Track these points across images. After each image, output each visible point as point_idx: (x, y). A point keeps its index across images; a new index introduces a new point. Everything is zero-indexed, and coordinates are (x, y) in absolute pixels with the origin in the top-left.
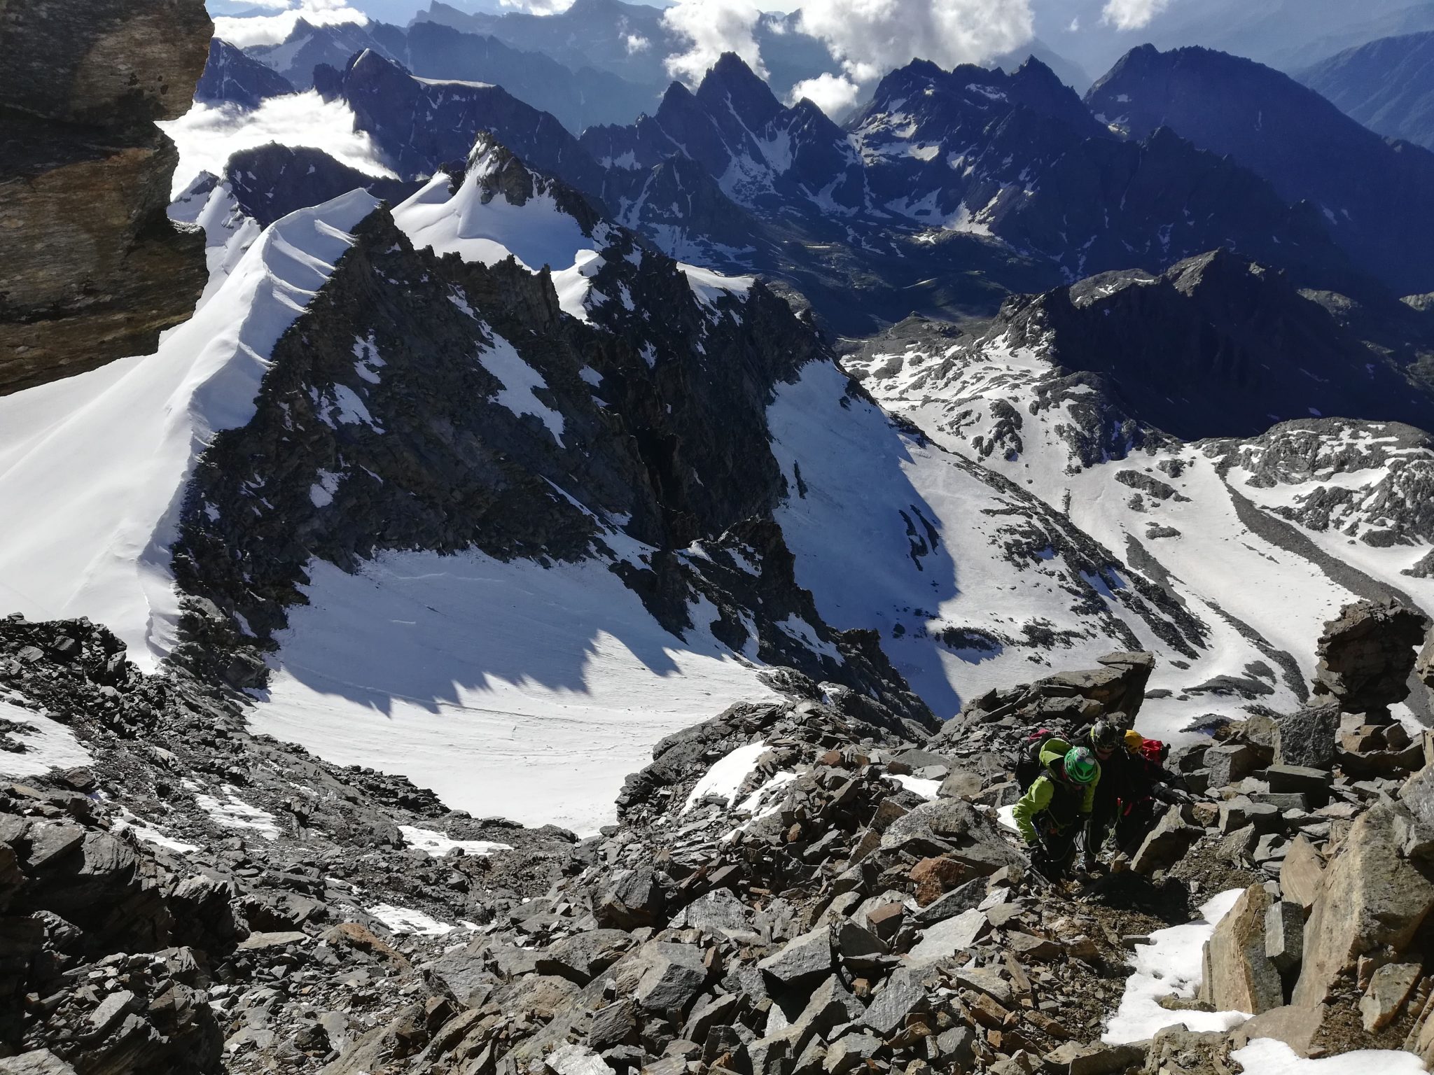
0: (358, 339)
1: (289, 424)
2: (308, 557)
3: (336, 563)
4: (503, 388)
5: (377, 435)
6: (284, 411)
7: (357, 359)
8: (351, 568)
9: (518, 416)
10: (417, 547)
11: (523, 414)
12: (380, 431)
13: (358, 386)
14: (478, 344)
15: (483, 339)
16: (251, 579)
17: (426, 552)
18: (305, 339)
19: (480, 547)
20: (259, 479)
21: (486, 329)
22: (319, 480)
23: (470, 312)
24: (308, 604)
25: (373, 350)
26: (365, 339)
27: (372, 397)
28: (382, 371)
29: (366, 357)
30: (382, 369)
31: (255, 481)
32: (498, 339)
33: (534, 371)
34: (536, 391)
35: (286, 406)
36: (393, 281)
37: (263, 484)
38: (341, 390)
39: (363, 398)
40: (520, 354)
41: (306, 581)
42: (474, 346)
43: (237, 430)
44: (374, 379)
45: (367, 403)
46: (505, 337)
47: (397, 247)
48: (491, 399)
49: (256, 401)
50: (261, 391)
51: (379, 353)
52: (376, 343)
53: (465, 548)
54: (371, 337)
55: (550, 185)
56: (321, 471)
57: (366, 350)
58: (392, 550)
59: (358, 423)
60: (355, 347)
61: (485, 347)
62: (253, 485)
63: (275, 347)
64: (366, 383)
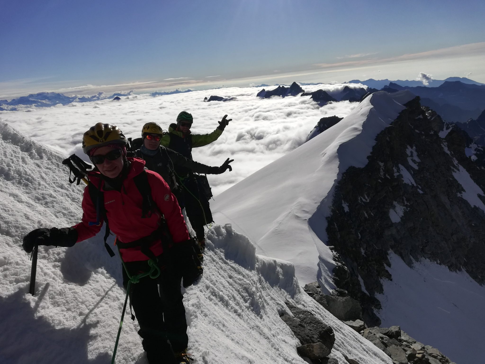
0: (408, 146)
1: (382, 173)
2: (389, 250)
3: (403, 258)
4: (464, 191)
5: (419, 193)
6: (380, 166)
7: (407, 156)
8: (410, 264)
9: (473, 206)
10: (439, 262)
11: (475, 206)
12: (421, 192)
13: (409, 168)
14: (452, 168)
15: (454, 166)
16: (365, 253)
17: (443, 266)
18: (388, 139)
19: (467, 271)
20: (367, 198)
21: (456, 162)
22: (394, 207)
23: (449, 152)
24: (391, 280)
25: (415, 153)
26: (412, 147)
27: (415, 174)
28: (419, 164)
29: (412, 156)
30: (419, 163)
31: (364, 198)
32: (461, 168)
33: (478, 187)
34: (479, 196)
35: (382, 164)
36: (417, 131)
37: (368, 201)
38: (401, 167)
39: (411, 173)
40: (471, 177)
41: (389, 265)
42: (451, 168)
43: (359, 168)
44: (416, 167)
45: (414, 176)
46: (464, 168)
47: (421, 116)
48: (459, 195)
49: (368, 157)
50: (371, 153)
51: (417, 155)
52: (416, 151)
53: (460, 270)
54: (414, 147)
55: (452, 126)
56: (395, 203)
57: (412, 152)
58: (427, 259)
59: (410, 184)
60: (407, 150)
61: (455, 170)
62: (364, 200)
63: (376, 137)
64: (412, 168)
